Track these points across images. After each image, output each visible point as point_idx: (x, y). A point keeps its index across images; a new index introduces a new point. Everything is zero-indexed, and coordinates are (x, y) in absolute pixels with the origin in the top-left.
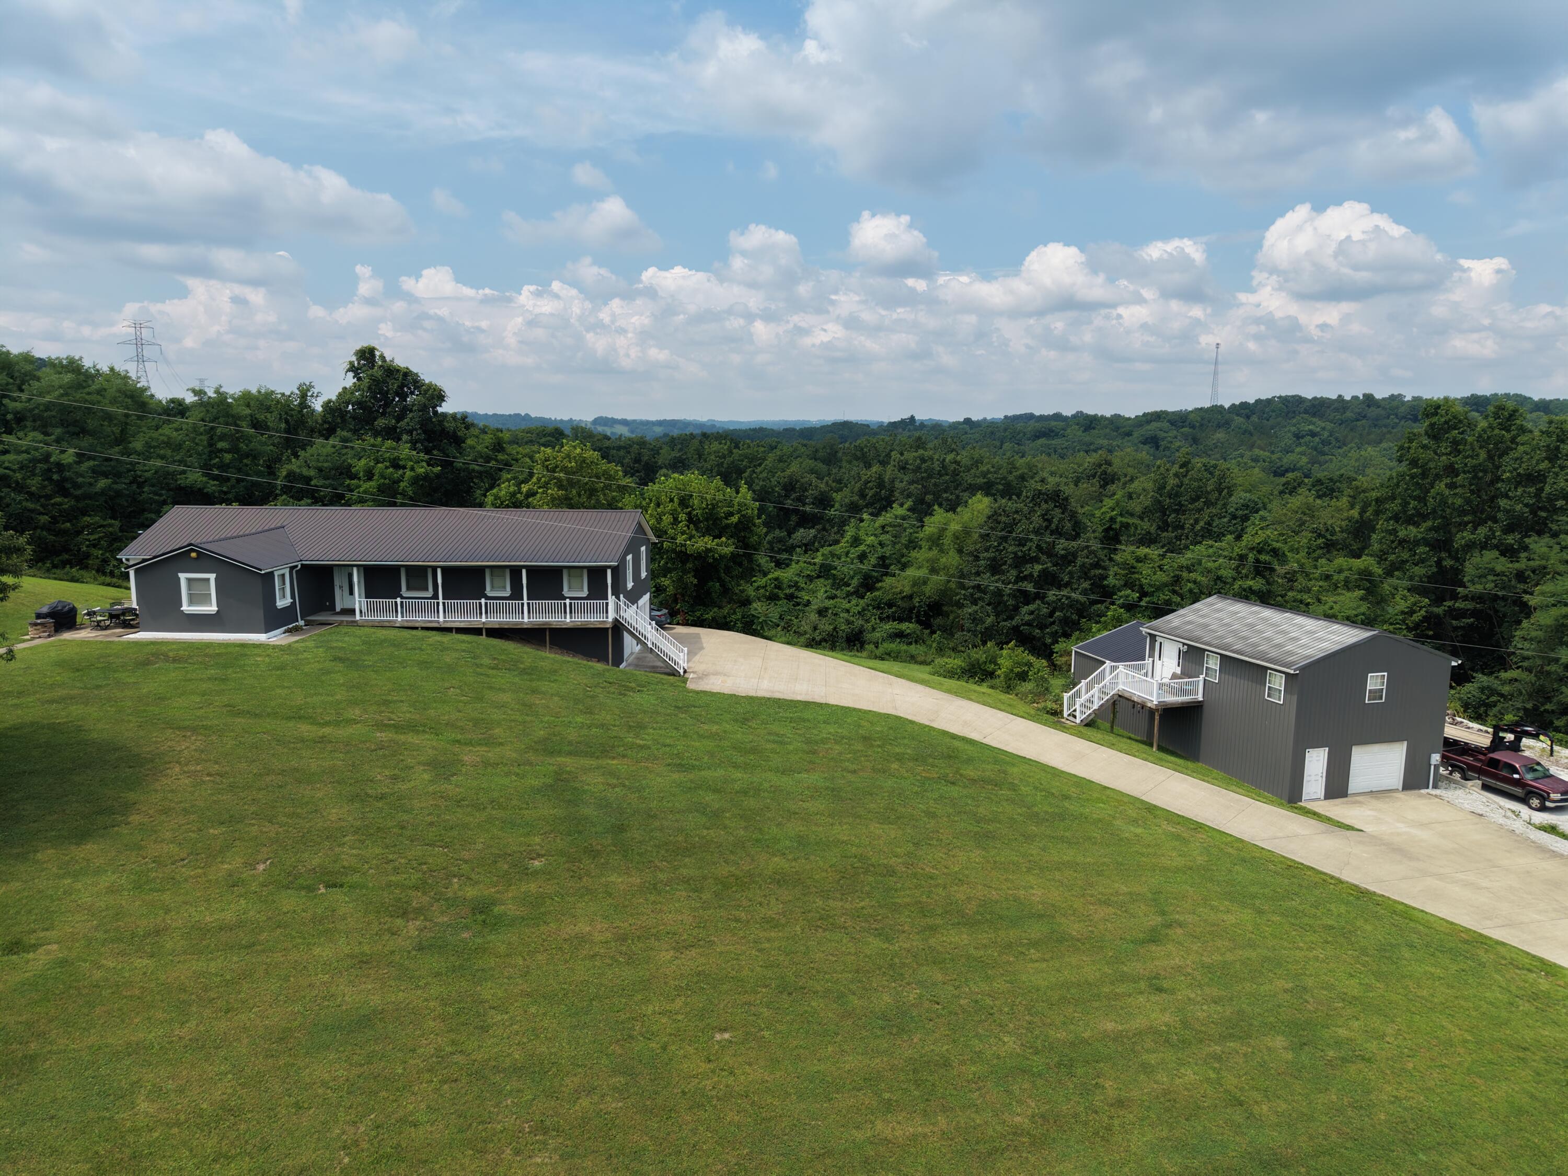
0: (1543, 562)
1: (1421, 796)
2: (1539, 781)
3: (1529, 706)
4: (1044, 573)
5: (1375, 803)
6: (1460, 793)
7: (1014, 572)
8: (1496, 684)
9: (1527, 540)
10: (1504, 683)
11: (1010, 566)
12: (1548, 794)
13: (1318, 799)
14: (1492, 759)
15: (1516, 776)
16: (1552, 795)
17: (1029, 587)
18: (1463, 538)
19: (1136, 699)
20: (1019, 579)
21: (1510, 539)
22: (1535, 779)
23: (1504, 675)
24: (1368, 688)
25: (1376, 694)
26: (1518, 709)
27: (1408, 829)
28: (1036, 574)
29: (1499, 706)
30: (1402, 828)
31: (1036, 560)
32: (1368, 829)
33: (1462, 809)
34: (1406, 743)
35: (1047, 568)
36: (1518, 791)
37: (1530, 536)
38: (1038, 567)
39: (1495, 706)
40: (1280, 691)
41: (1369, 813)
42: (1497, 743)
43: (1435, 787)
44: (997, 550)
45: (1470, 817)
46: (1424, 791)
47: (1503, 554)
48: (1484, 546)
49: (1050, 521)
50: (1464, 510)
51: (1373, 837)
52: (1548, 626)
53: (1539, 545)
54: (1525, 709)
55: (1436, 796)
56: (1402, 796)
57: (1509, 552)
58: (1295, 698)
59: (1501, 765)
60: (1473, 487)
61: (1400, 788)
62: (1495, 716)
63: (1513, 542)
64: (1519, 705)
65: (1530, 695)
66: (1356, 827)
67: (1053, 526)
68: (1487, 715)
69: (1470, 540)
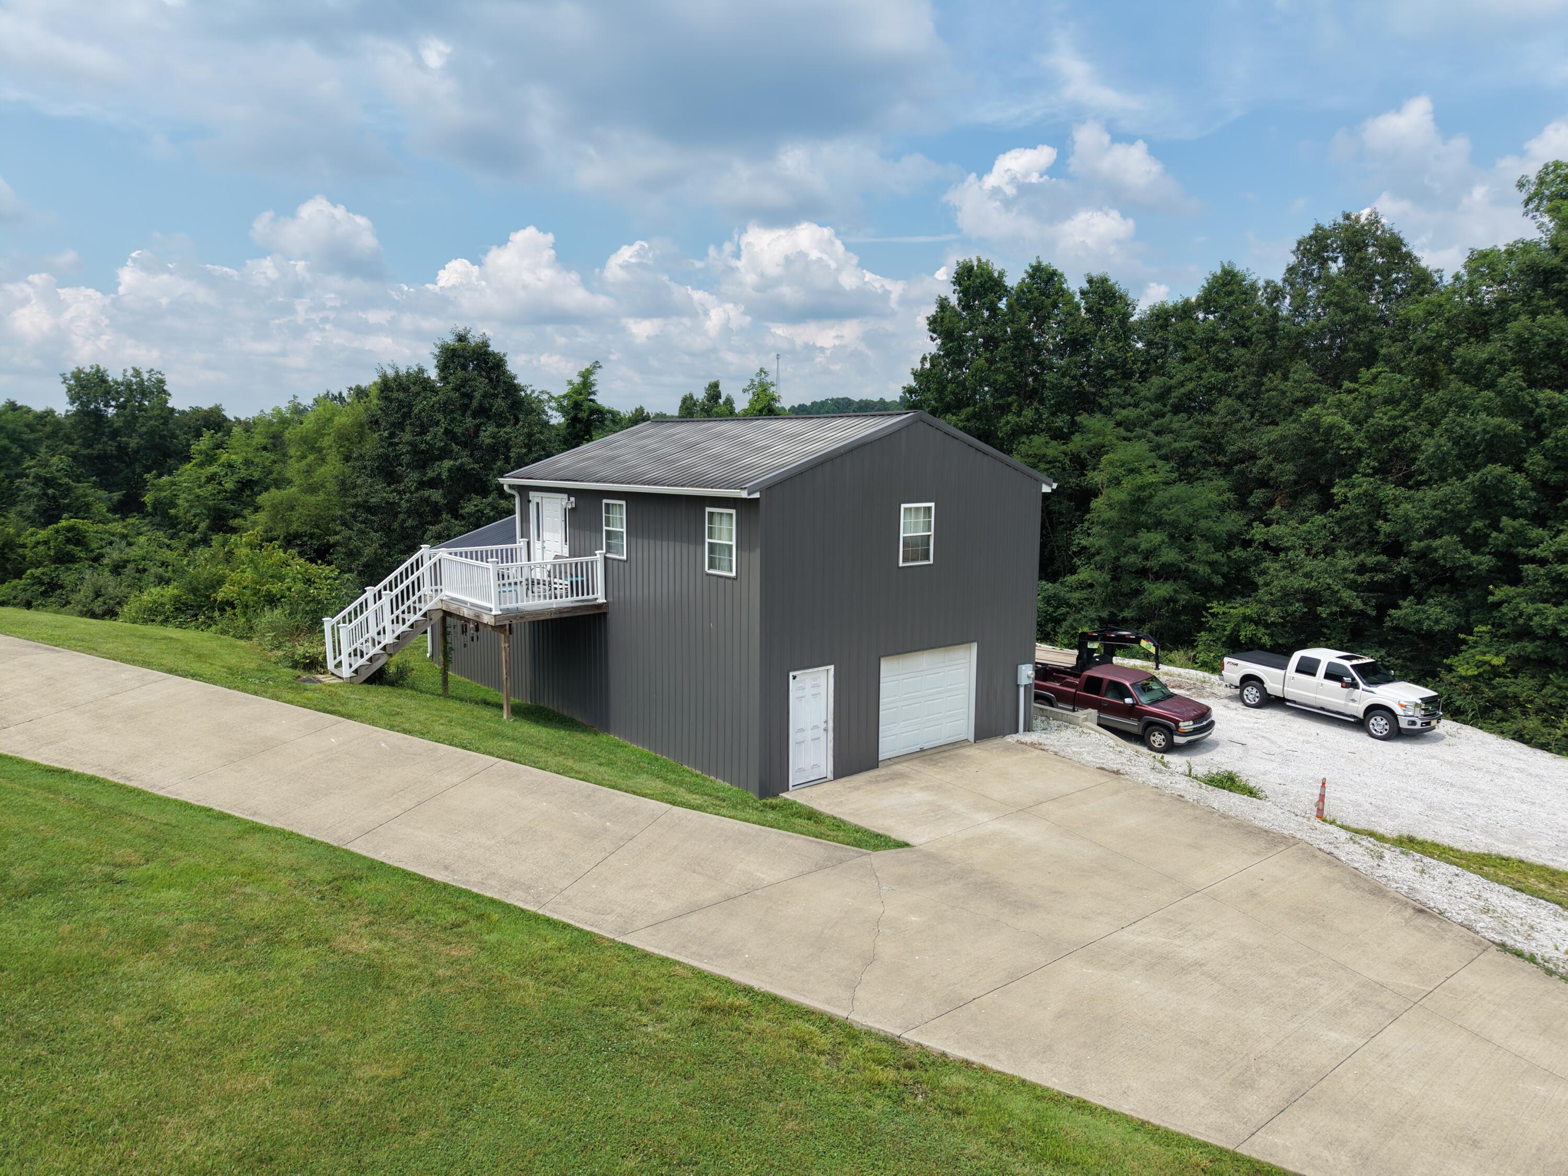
0: (1100, 439)
1: (1008, 748)
2: (1161, 704)
3: (1105, 614)
4: (459, 473)
5: (931, 773)
6: (1068, 734)
7: (415, 476)
8: (1063, 592)
9: (1077, 418)
10: (1073, 589)
11: (408, 465)
12: (1177, 723)
13: (822, 780)
14: (1090, 677)
15: (1128, 701)
16: (1181, 724)
17: (436, 495)
18: (1008, 423)
19: (466, 613)
20: (422, 485)
21: (1061, 421)
22: (1154, 702)
23: (1070, 579)
24: (902, 535)
25: (917, 548)
26: (1092, 620)
27: (996, 826)
28: (445, 475)
29: (1070, 620)
30: (987, 823)
31: (445, 453)
32: (918, 836)
33: (1082, 766)
34: (974, 647)
35: (462, 465)
36: (1133, 725)
37: (1079, 414)
38: (447, 464)
39: (1065, 620)
40: (730, 547)
41: (920, 796)
42: (1085, 659)
43: (1028, 728)
44: (391, 444)
45: (1103, 779)
46: (1011, 739)
47: (1053, 438)
48: (1030, 431)
49: (470, 396)
50: (1008, 388)
51: (929, 857)
52: (1122, 503)
53: (1093, 422)
54: (1100, 619)
55: (1033, 745)
56: (976, 752)
57: (1060, 436)
58: (756, 556)
59: (1105, 684)
60: (1015, 359)
61: (972, 739)
62: (1066, 633)
63: (1062, 424)
64: (1093, 615)
65: (1104, 604)
66: (894, 836)
67: (475, 403)
68: (1056, 633)
69: (1017, 424)
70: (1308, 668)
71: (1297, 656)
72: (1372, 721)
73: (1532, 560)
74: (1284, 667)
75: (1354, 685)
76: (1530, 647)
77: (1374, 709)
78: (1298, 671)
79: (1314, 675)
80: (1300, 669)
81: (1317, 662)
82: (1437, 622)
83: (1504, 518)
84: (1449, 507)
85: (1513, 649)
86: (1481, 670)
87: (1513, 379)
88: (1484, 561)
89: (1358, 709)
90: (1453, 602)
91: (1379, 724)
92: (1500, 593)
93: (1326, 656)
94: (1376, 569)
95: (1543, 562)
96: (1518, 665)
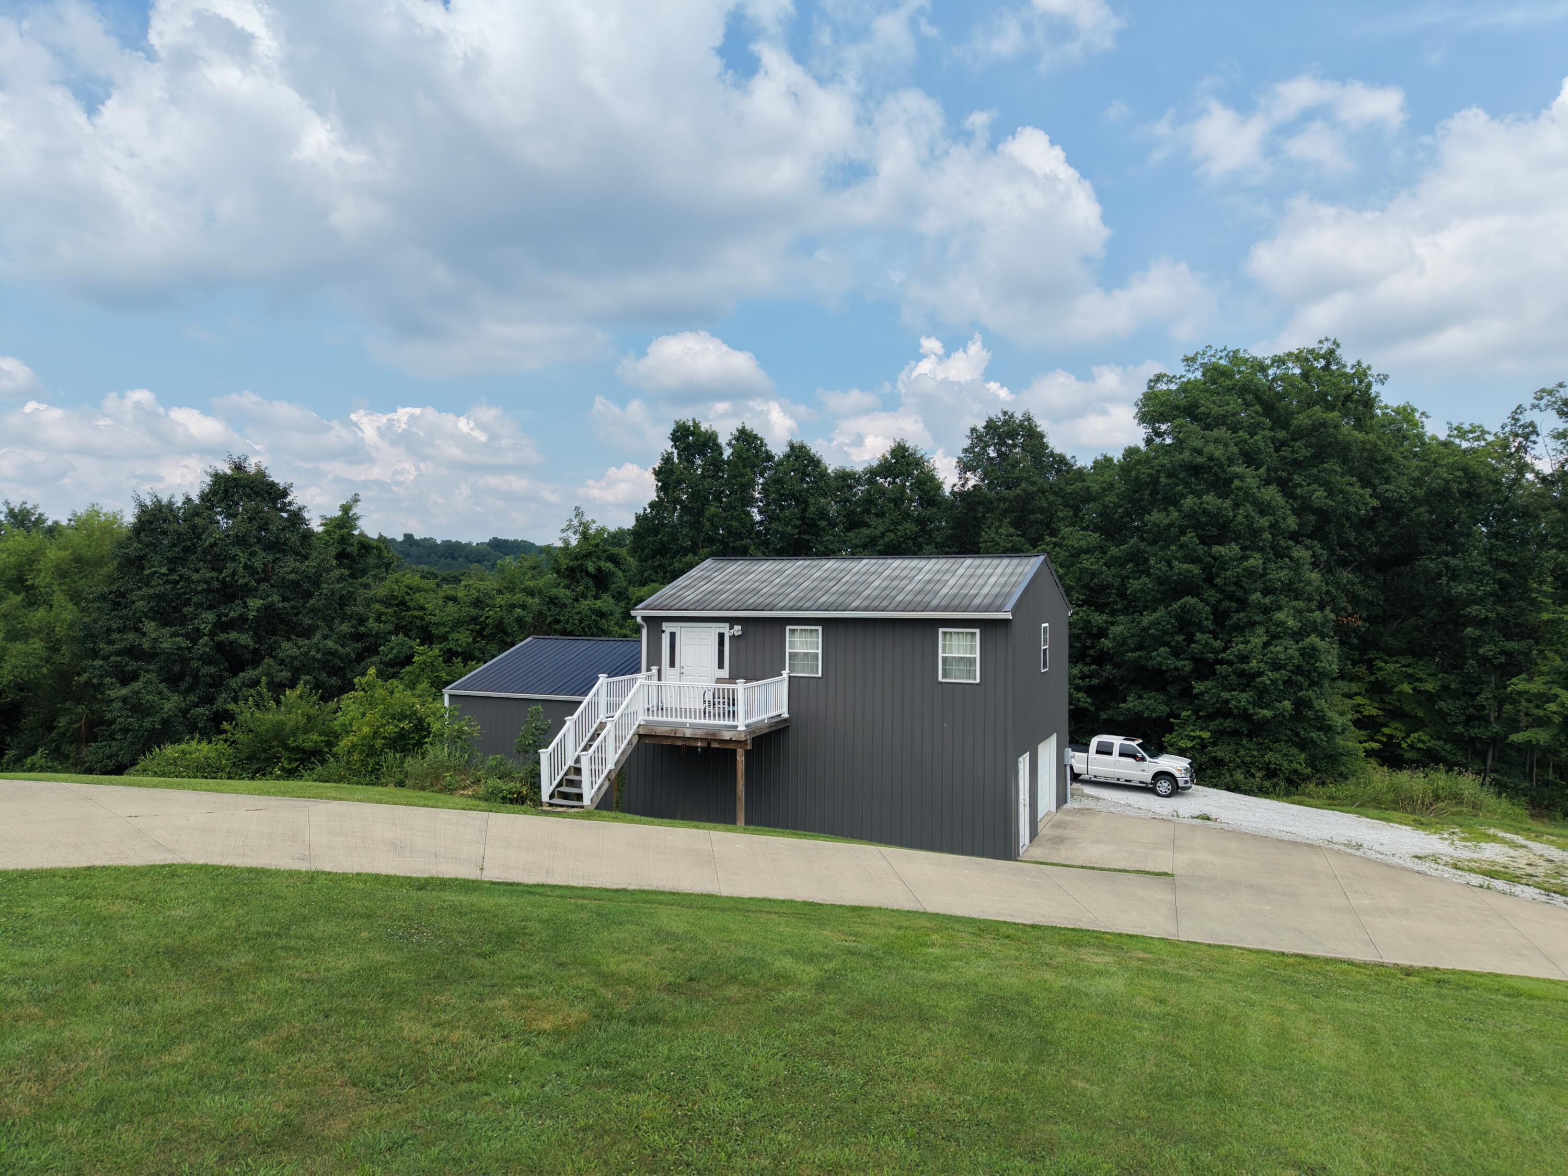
4: (269, 614)
11: (199, 606)
13: (1026, 847)
17: (243, 639)
19: (689, 733)
31: (248, 592)
34: (1055, 735)
35: (272, 604)
40: (972, 659)
56: (1068, 818)
61: (1054, 809)
70: (1105, 750)
71: (1095, 741)
72: (1159, 784)
73: (1221, 662)
74: (1087, 751)
75: (1143, 759)
76: (1228, 724)
77: (1160, 775)
78: (1098, 752)
79: (1110, 754)
80: (1101, 749)
81: (1111, 745)
82: (1153, 711)
83: (1198, 634)
84: (1160, 627)
85: (1213, 725)
86: (1194, 743)
87: (1190, 537)
88: (1186, 665)
89: (1147, 777)
90: (1161, 697)
91: (1164, 786)
92: (1199, 687)
93: (1117, 741)
94: (1091, 676)
95: (1230, 663)
96: (1219, 736)
